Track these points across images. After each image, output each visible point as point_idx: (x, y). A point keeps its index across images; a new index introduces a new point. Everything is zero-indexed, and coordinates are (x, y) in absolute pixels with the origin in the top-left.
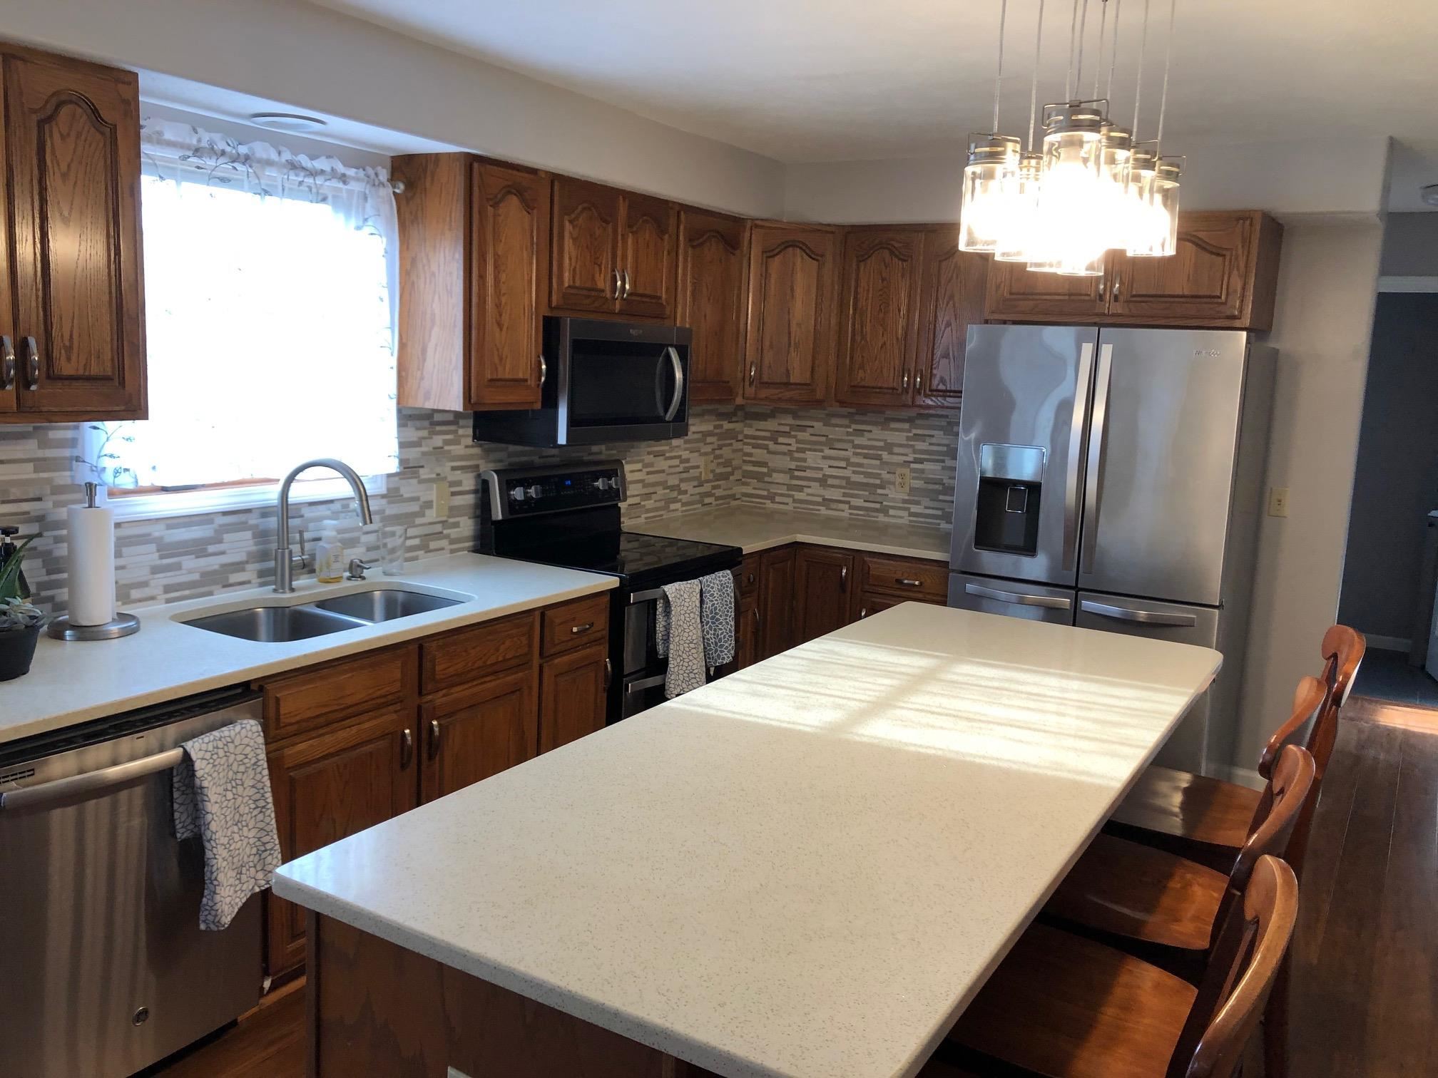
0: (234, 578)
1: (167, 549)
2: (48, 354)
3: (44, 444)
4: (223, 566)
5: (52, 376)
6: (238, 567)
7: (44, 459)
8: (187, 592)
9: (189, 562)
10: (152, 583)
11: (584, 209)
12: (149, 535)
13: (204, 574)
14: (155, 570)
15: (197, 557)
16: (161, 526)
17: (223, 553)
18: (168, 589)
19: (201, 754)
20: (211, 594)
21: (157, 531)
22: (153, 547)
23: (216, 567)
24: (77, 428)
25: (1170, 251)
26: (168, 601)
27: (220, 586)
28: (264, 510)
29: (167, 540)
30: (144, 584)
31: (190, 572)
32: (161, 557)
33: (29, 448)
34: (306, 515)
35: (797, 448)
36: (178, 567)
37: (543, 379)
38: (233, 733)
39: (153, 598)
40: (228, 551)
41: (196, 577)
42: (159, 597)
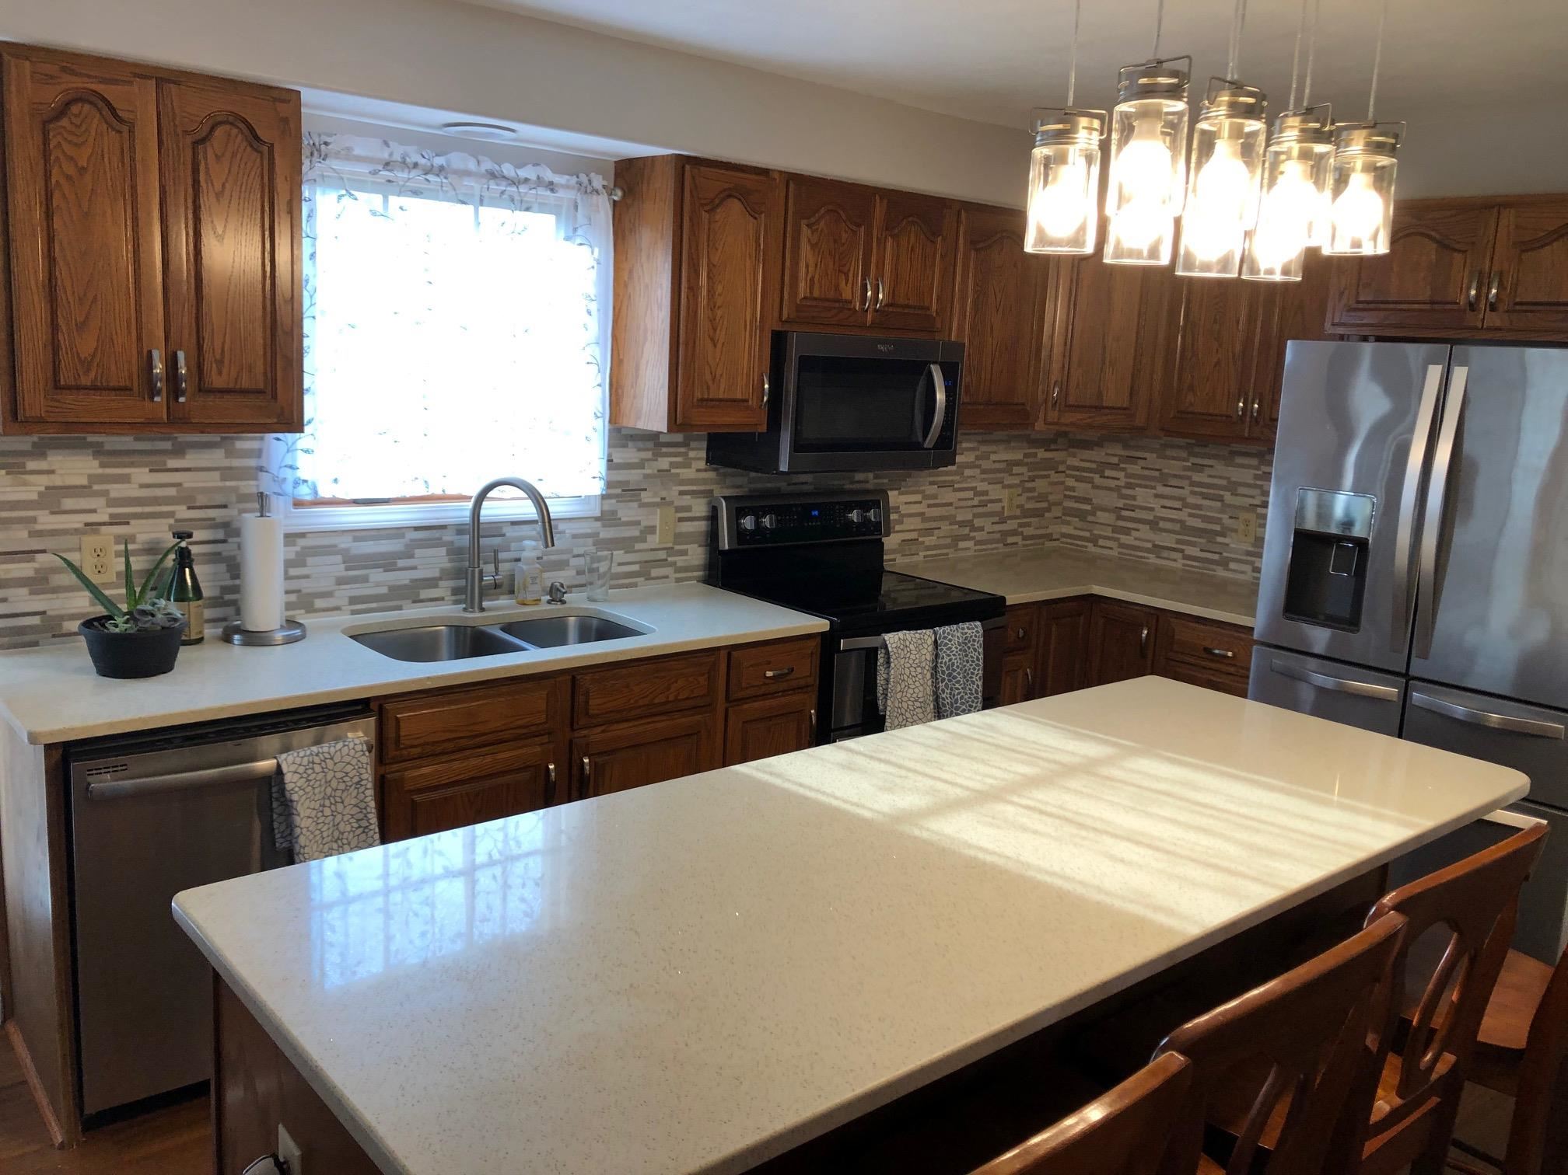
0: (425, 594)
1: (352, 561)
2: (199, 368)
3: (230, 454)
4: (414, 581)
5: (203, 389)
6: (431, 583)
7: (230, 468)
8: (374, 605)
9: (377, 576)
10: (337, 594)
11: (829, 211)
12: (335, 546)
13: (392, 588)
14: (341, 581)
15: (385, 571)
16: (349, 538)
17: (414, 568)
18: (353, 600)
19: (293, 768)
20: (400, 608)
21: (344, 543)
22: (339, 558)
23: (407, 582)
24: (262, 439)
25: (1382, 248)
26: (354, 612)
27: (410, 601)
28: (460, 527)
29: (354, 552)
30: (328, 594)
31: (378, 585)
32: (347, 569)
33: (216, 457)
34: (507, 534)
35: (1127, 483)
36: (365, 579)
37: (765, 399)
38: (332, 750)
39: (337, 608)
40: (419, 567)
41: (384, 590)
42: (344, 608)
